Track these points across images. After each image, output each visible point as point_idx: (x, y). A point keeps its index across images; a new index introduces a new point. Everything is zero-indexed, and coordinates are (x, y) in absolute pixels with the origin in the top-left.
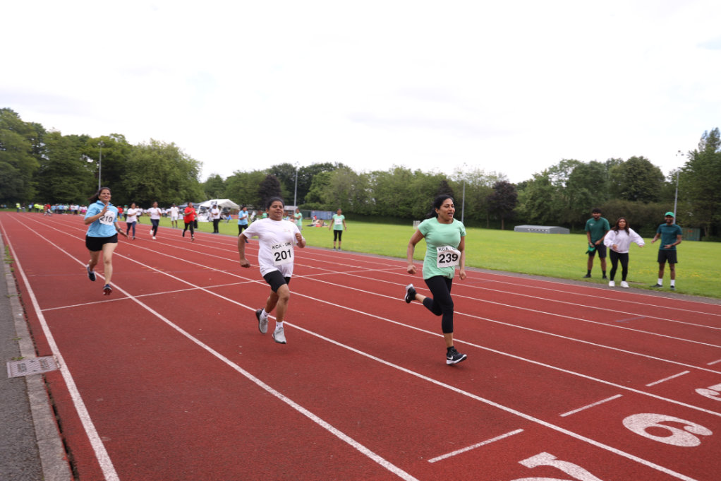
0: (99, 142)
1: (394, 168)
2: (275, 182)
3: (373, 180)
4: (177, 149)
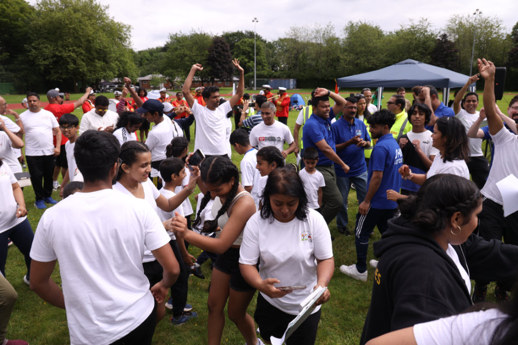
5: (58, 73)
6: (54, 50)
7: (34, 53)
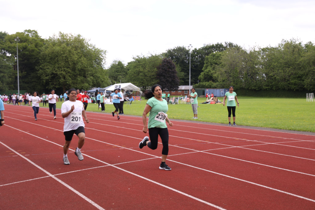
0: (15, 38)
1: (284, 43)
2: (171, 65)
3: (263, 56)
4: (83, 40)
5: (54, 84)
6: (52, 70)
7: (41, 72)
